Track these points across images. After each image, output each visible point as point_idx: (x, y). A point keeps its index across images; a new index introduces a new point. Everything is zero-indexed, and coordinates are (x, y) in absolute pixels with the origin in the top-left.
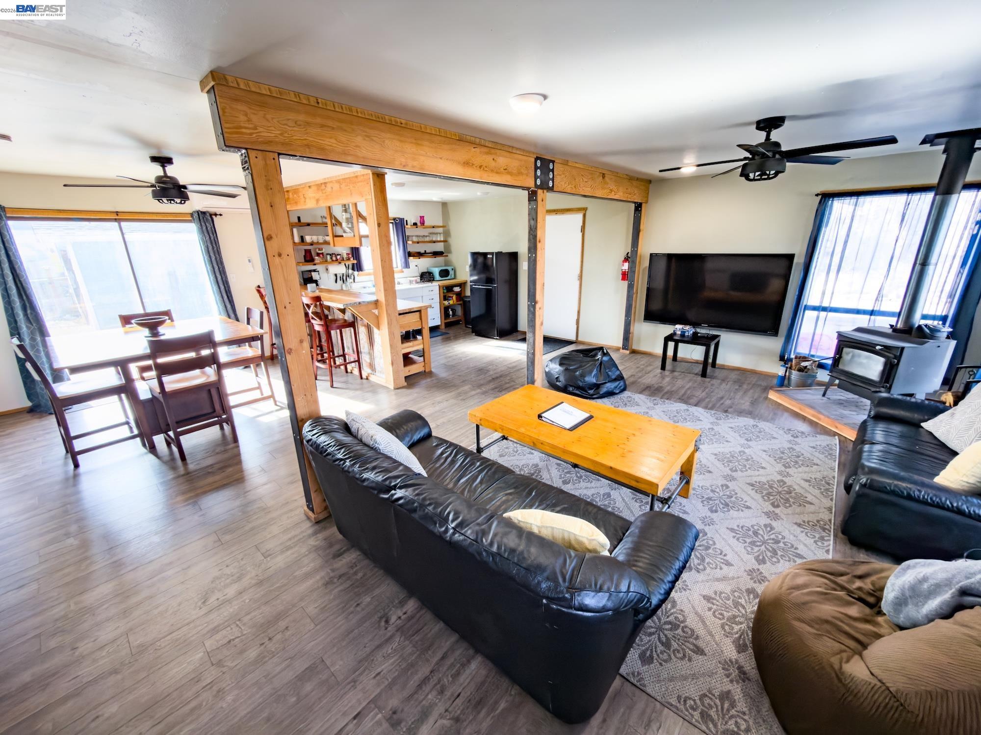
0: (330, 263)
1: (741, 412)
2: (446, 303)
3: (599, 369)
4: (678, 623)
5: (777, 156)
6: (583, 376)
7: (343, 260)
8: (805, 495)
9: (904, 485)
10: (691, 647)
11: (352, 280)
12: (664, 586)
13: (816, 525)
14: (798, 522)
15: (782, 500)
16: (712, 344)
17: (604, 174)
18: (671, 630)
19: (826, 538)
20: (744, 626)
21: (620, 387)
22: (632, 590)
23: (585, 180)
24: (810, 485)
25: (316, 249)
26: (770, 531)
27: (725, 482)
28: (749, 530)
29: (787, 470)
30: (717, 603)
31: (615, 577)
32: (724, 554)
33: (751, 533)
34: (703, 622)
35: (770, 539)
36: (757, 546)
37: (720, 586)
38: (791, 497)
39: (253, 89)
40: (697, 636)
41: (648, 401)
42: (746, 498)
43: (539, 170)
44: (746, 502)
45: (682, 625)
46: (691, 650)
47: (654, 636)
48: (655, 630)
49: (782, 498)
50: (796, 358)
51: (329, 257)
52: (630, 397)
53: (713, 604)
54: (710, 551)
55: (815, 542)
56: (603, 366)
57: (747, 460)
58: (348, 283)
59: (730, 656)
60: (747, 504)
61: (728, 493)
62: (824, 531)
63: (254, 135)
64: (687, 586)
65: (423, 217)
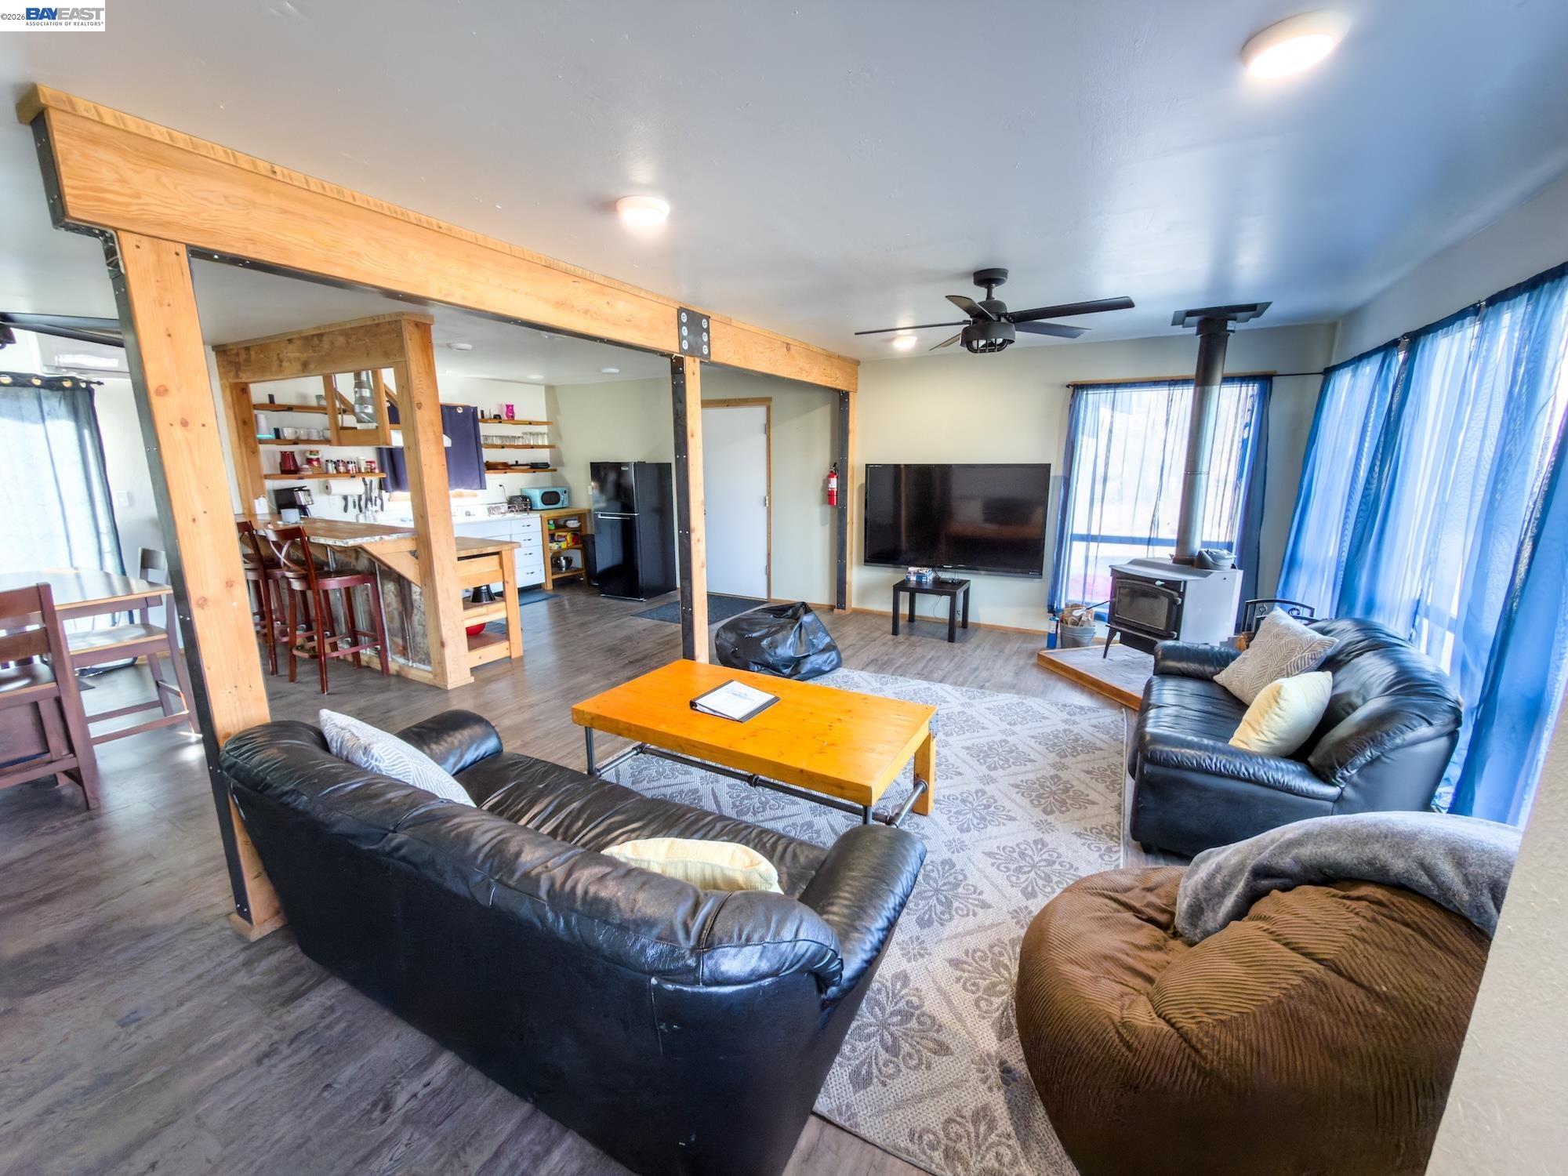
0: (333, 476)
1: (1002, 687)
2: (555, 546)
3: (797, 635)
4: (912, 1010)
5: (1003, 320)
6: (773, 645)
7: (360, 471)
8: (1086, 792)
9: (1192, 752)
10: (931, 1045)
11: (378, 508)
12: (871, 938)
13: (1101, 833)
14: (1078, 831)
15: (1056, 803)
16: (958, 592)
17: (788, 344)
18: (901, 1023)
19: (1114, 850)
20: (1004, 998)
21: (832, 661)
22: (801, 936)
23: (760, 350)
24: (1092, 778)
25: (305, 452)
26: (1041, 850)
27: (981, 786)
28: (1014, 851)
29: (1063, 760)
30: (970, 968)
31: (774, 919)
32: (978, 892)
33: (1015, 855)
34: (949, 1002)
35: (1042, 860)
36: (1025, 873)
37: (971, 942)
38: (1068, 797)
39: (132, 128)
40: (940, 1026)
41: (872, 681)
42: (1009, 805)
43: (684, 328)
44: (1009, 811)
45: (918, 1012)
46: (930, 1050)
47: (873, 1040)
48: (876, 1029)
49: (1057, 800)
50: (1067, 606)
51: (331, 467)
52: (846, 676)
53: (964, 971)
54: (960, 890)
55: (1101, 856)
56: (803, 630)
57: (1011, 751)
58: (368, 513)
59: (987, 1047)
60: (1011, 814)
61: (985, 801)
62: (1111, 839)
63: (134, 208)
64: (926, 949)
65: (512, 406)
